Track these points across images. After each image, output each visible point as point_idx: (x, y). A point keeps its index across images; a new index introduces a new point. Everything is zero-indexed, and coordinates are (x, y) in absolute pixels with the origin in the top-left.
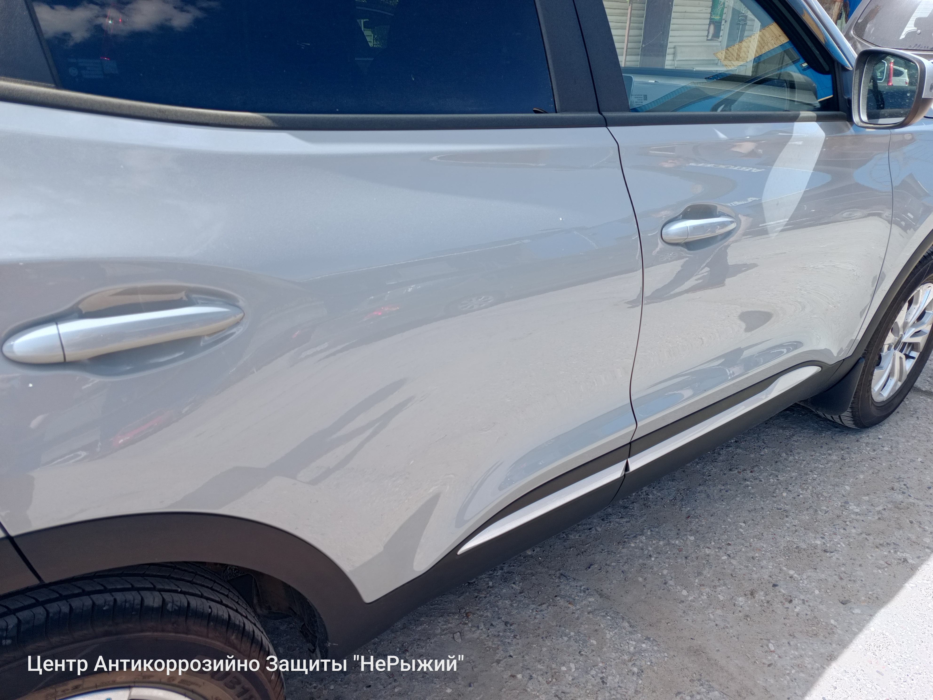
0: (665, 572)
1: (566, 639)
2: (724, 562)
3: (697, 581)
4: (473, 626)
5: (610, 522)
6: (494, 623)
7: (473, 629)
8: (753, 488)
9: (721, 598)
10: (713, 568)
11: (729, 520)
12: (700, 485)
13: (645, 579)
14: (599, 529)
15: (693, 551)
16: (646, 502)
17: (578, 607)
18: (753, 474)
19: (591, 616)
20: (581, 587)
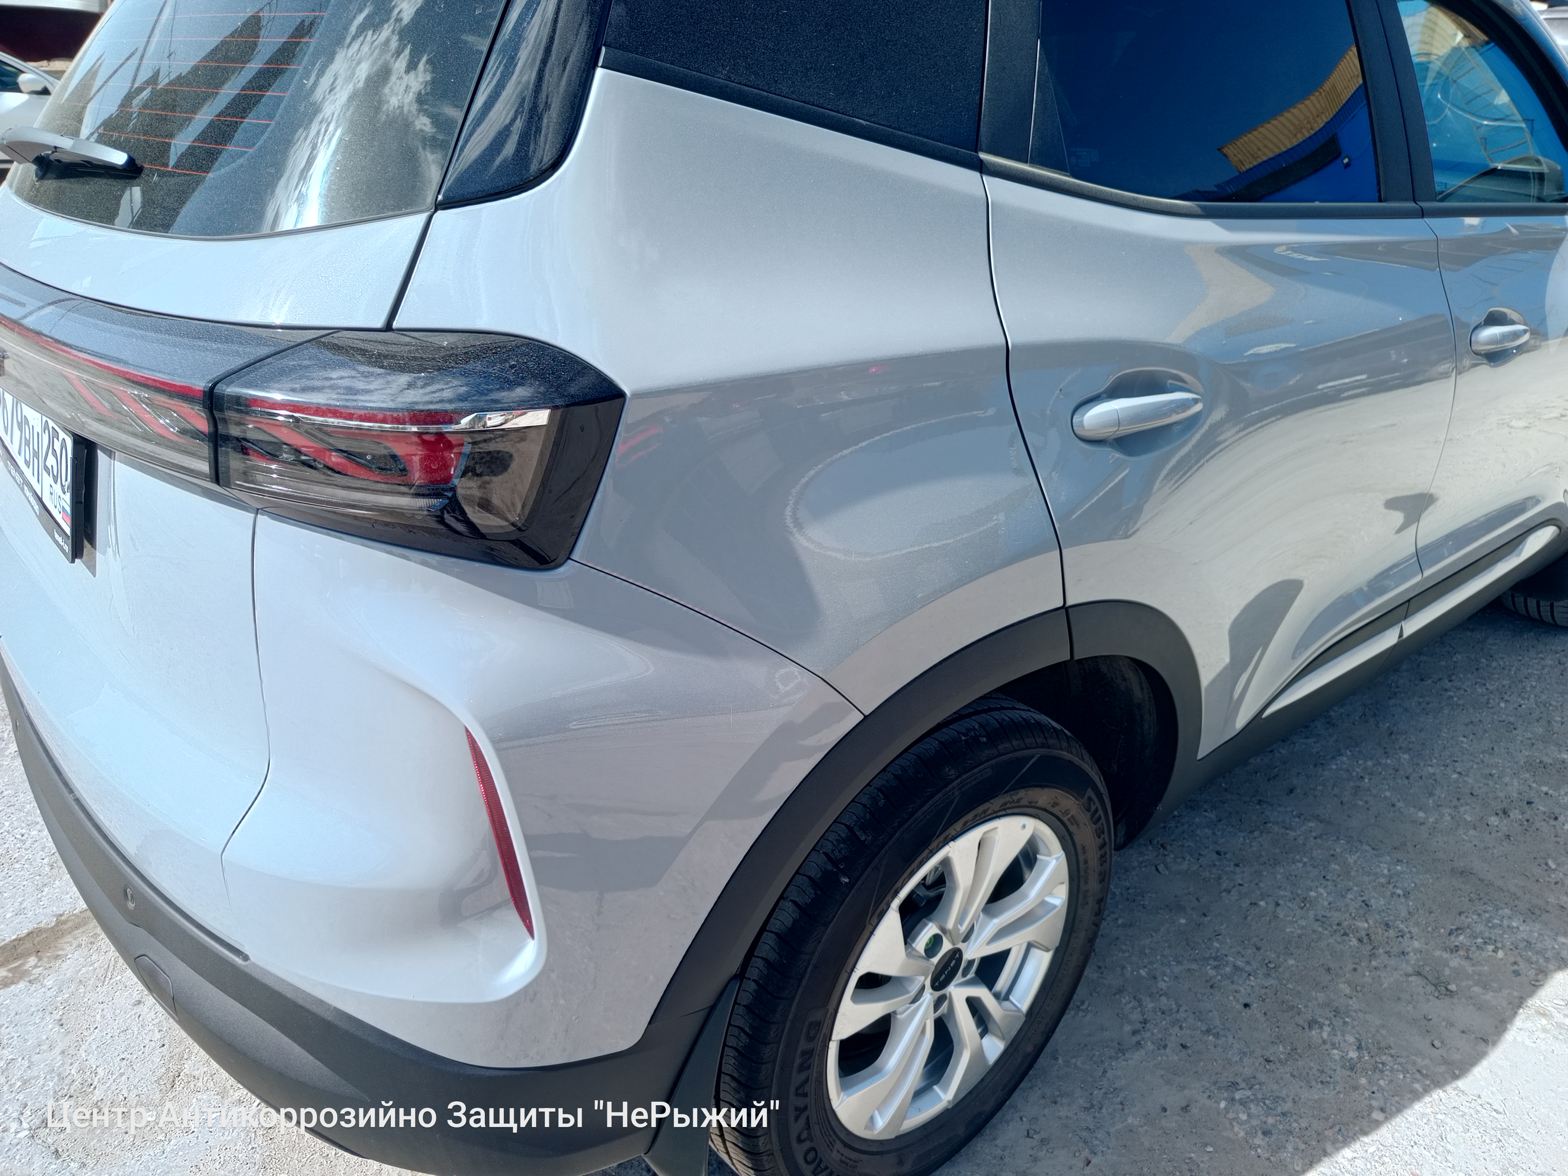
0: (1388, 794)
1: (1300, 865)
2: (1456, 781)
3: (1431, 801)
4: (1176, 857)
5: (1294, 743)
6: (1202, 853)
7: (1179, 860)
8: (1459, 699)
9: (1469, 819)
10: (1445, 788)
11: (1444, 735)
12: (1390, 698)
13: (1366, 802)
14: (1283, 752)
15: (1412, 770)
16: (1328, 720)
17: (1298, 833)
18: (1453, 683)
19: (1319, 841)
20: (1292, 812)
